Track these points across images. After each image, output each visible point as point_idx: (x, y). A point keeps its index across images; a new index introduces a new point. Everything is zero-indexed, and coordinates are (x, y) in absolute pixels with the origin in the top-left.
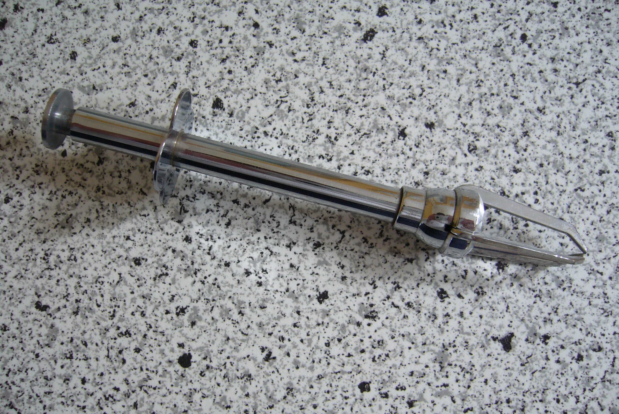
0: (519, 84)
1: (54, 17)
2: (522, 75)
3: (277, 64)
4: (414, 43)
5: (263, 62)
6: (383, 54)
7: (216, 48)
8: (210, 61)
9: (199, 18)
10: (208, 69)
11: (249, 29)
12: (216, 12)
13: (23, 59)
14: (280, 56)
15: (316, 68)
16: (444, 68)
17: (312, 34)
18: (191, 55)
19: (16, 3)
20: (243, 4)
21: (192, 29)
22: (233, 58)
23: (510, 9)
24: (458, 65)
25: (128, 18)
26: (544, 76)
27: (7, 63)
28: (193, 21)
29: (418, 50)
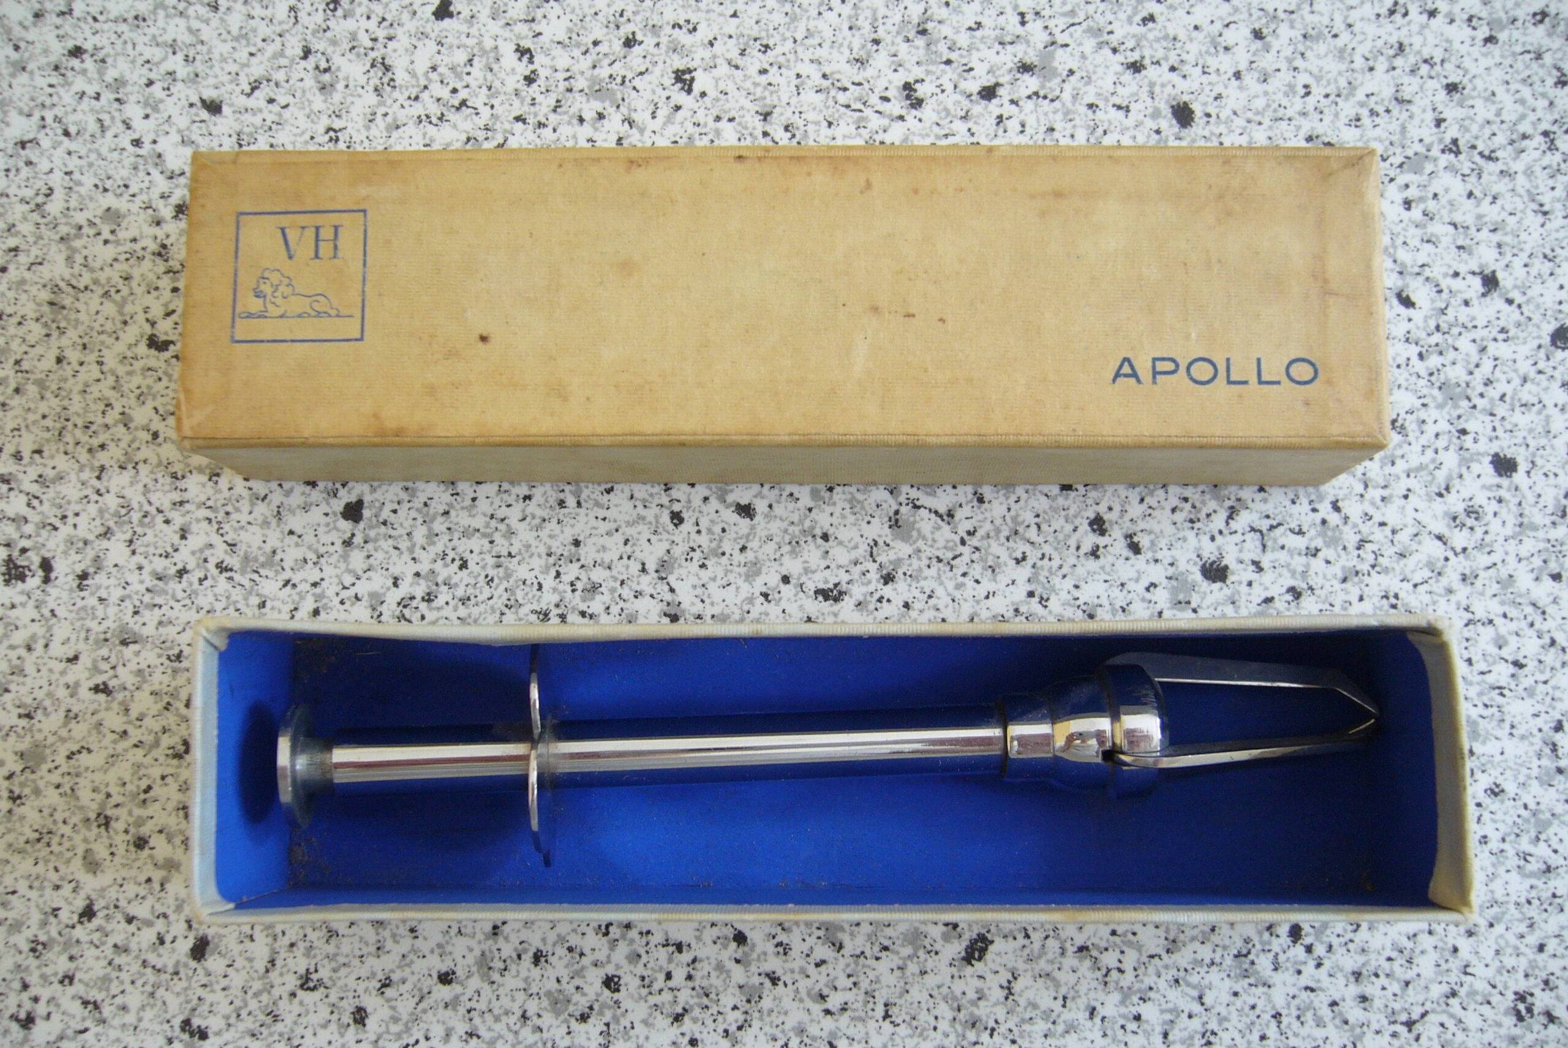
0: (1290, 1034)
1: (309, 931)
2: (1295, 1013)
3: (791, 1022)
4: (1070, 960)
5: (761, 1019)
6: (1009, 988)
7: (661, 991)
8: (651, 1020)
9: (619, 927)
10: (647, 1038)
11: (725, 947)
13: (252, 1026)
14: (796, 1003)
15: (872, 1025)
16: (1134, 1010)
17: (858, 952)
18: (609, 1007)
21: (605, 951)
22: (697, 1012)
24: (1163, 1000)
26: (1341, 1013)
27: (218, 1033)
28: (606, 934)
29: (1079, 974)
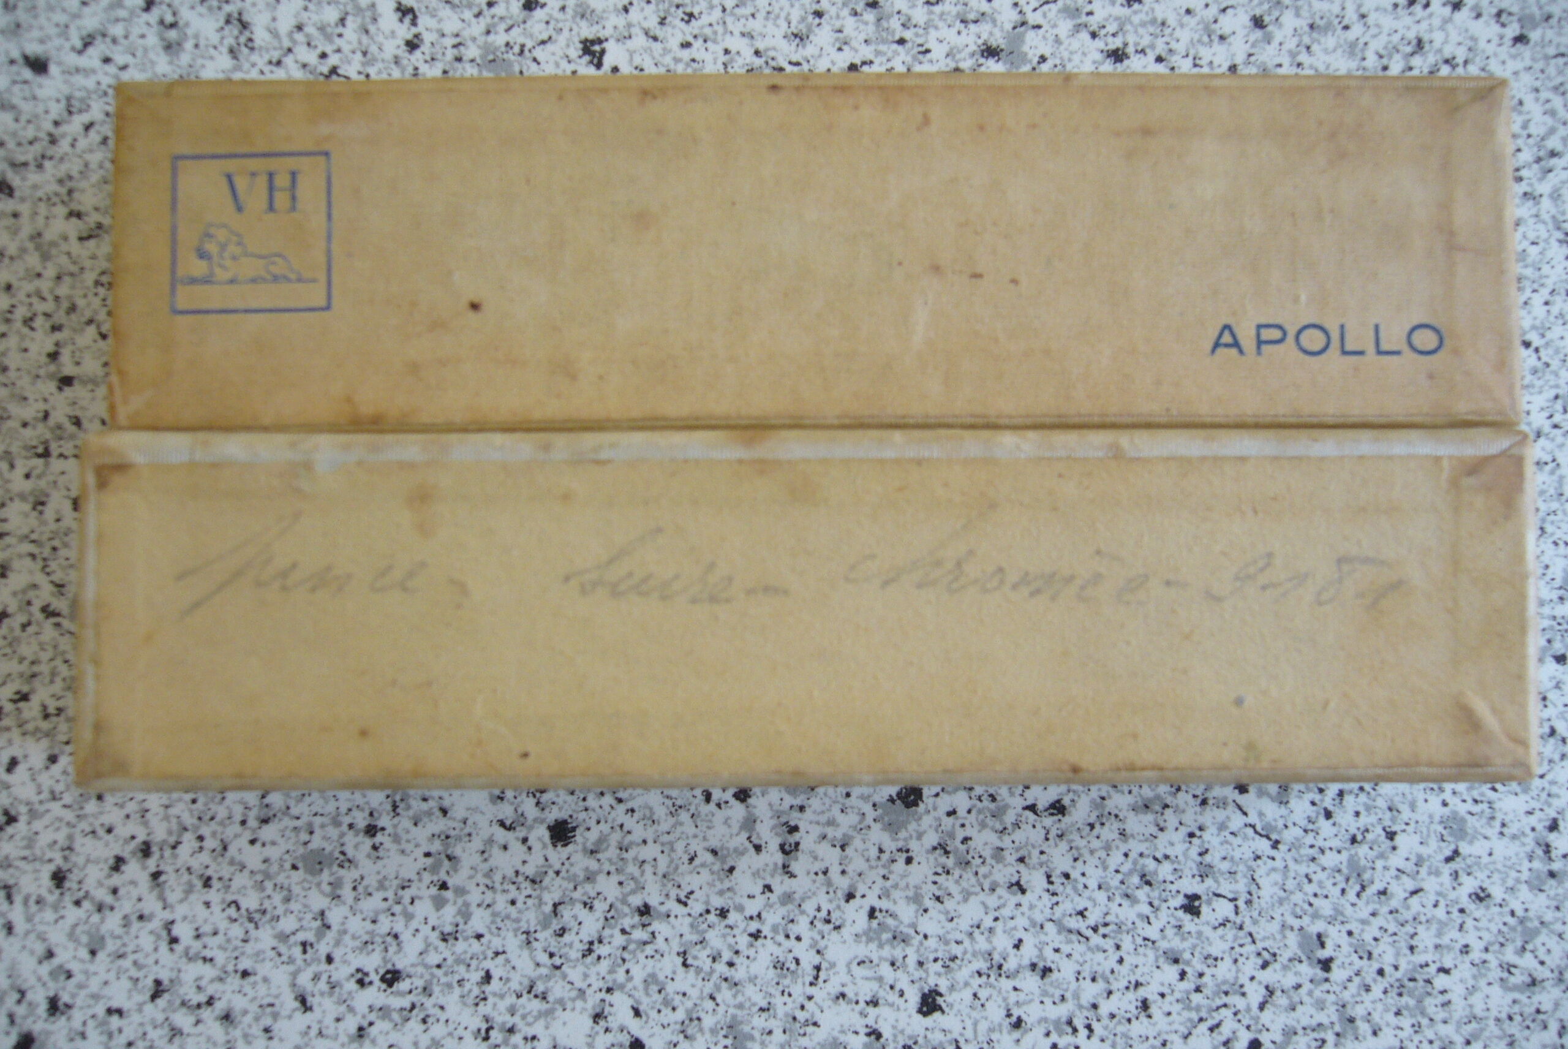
1: (149, 1028)
9: (501, 1031)
12: (541, 1014)
19: (51, 994)
20: (603, 995)
23: (1225, 982)
25: (331, 1031)
